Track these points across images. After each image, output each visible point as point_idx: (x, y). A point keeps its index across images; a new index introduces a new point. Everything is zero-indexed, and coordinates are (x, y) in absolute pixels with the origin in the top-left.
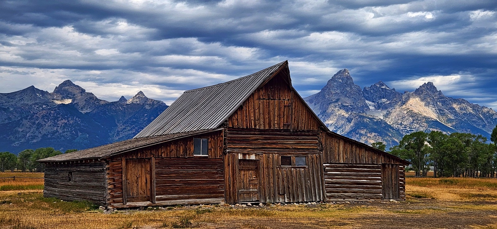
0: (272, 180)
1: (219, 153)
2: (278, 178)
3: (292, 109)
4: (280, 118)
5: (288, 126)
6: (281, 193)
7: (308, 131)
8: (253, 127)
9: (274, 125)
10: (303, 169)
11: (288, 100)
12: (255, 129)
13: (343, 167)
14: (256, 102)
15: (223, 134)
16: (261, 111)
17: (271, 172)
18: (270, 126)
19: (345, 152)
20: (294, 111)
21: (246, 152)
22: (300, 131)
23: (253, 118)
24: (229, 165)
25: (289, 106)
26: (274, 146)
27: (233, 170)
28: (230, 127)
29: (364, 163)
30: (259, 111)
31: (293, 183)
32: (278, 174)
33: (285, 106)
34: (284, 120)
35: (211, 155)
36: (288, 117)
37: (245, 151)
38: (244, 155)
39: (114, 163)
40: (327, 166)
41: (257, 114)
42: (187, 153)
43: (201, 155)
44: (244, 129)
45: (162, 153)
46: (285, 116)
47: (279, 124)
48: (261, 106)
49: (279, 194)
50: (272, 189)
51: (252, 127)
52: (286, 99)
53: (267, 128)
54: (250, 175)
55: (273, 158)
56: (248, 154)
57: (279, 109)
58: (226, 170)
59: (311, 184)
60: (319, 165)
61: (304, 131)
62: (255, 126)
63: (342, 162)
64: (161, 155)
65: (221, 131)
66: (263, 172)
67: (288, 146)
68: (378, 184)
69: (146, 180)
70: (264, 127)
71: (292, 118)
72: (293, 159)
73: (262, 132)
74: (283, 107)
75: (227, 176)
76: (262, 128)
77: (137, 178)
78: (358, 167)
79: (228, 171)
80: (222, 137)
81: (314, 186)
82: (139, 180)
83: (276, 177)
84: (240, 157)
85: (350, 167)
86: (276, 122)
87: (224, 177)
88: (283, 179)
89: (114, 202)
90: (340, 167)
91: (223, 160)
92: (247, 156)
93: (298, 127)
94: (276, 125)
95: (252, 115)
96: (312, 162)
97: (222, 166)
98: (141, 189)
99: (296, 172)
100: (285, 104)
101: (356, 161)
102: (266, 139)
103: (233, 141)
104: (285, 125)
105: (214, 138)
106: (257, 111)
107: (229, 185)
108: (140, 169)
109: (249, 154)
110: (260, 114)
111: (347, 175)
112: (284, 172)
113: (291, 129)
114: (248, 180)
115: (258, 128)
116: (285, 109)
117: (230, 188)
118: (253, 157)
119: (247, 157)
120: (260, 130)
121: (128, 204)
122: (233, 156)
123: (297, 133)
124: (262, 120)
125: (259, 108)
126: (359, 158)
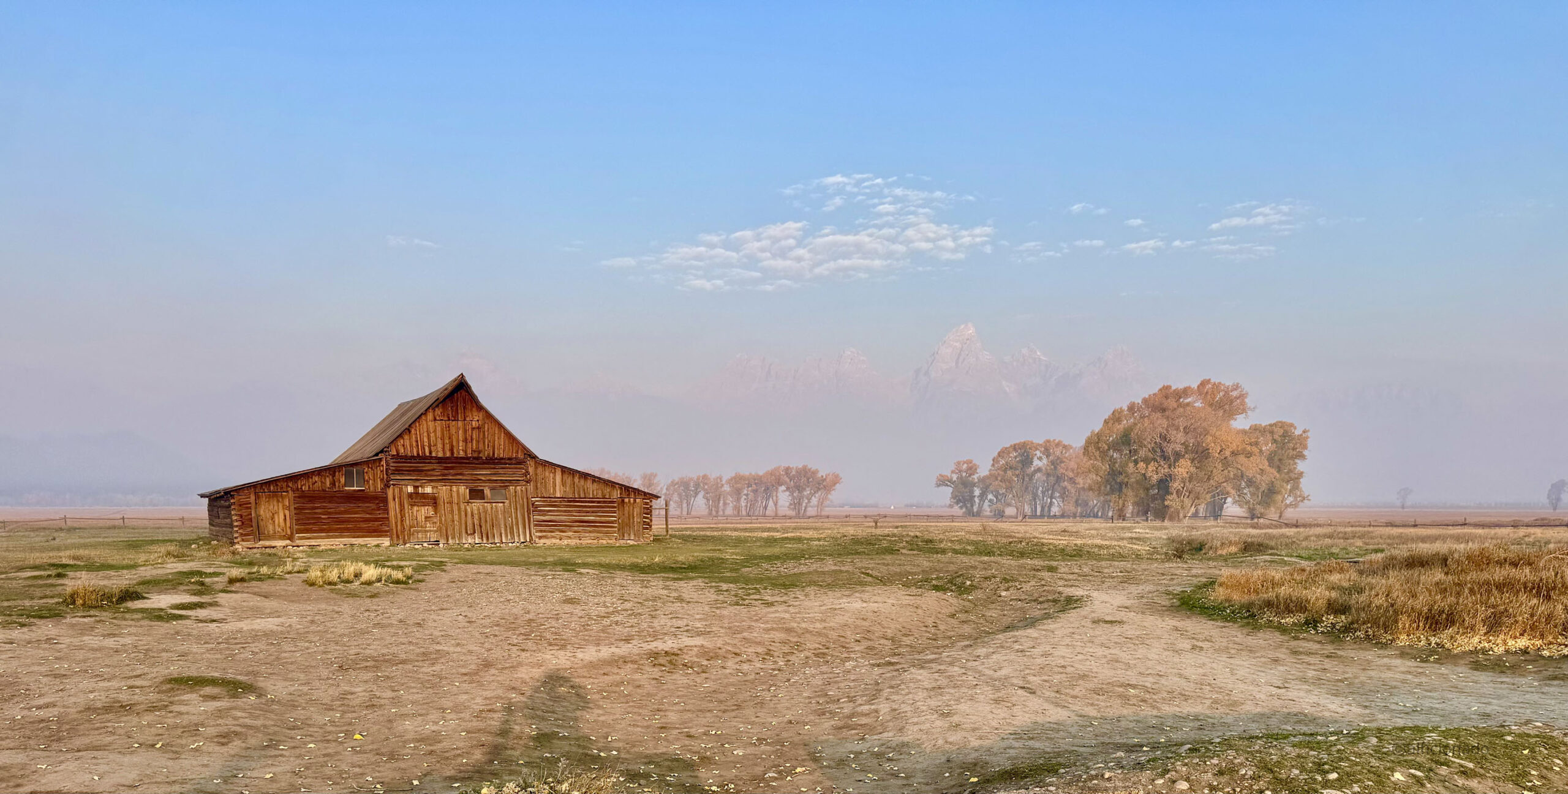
0: (456, 517)
1: (379, 486)
2: (466, 516)
3: (484, 432)
4: (466, 443)
5: (479, 452)
6: (469, 532)
7: (509, 459)
8: (427, 454)
9: (458, 452)
10: (502, 504)
11: (478, 421)
12: (431, 457)
13: (561, 502)
14: (431, 424)
15: (383, 463)
16: (439, 434)
17: (455, 507)
18: (452, 453)
19: (563, 484)
20: (486, 434)
21: (419, 485)
22: (496, 459)
23: (426, 444)
24: (394, 499)
25: (478, 428)
26: (460, 477)
27: (402, 505)
28: (394, 455)
29: (591, 496)
30: (436, 435)
31: (486, 521)
32: (466, 510)
33: (473, 429)
34: (472, 445)
35: (369, 488)
36: (478, 442)
37: (417, 484)
38: (416, 487)
39: (240, 497)
40: (537, 501)
41: (433, 439)
42: (335, 485)
43: (355, 488)
44: (414, 456)
45: (302, 486)
46: (474, 441)
47: (466, 451)
48: (439, 429)
49: (467, 532)
50: (457, 528)
51: (425, 454)
52: (475, 419)
53: (448, 454)
54: (425, 511)
55: (458, 491)
57: (465, 431)
58: (391, 504)
59: (512, 522)
60: (525, 500)
61: (502, 459)
62: (430, 453)
63: (559, 496)
64: (301, 488)
65: (380, 460)
66: (443, 508)
67: (480, 477)
68: (612, 522)
69: (285, 516)
70: (444, 453)
71: (484, 443)
72: (487, 492)
73: (440, 460)
74: (470, 430)
75: (392, 513)
76: (440, 455)
77: (273, 514)
78: (582, 502)
79: (393, 507)
80: (383, 466)
81: (517, 524)
82: (276, 516)
83: (463, 513)
84: (410, 489)
85: (570, 501)
86: (460, 448)
87: (388, 514)
88: (472, 515)
89: (243, 540)
90: (555, 502)
91: (386, 494)
92: (420, 488)
93: (494, 454)
94: (461, 452)
95: (426, 440)
96: (515, 496)
97: (385, 500)
98: (279, 526)
99: (492, 508)
100: (473, 426)
101: (579, 495)
102: (447, 468)
103: (398, 471)
104: (475, 451)
105: (372, 468)
106: (432, 435)
107: (396, 523)
108: (275, 503)
109: (422, 487)
110: (436, 438)
111: (565, 511)
112: (475, 508)
113: (484, 456)
114: (423, 517)
115: (434, 454)
116: (474, 432)
117: (397, 526)
118: (428, 490)
119: (420, 490)
120: (436, 458)
121: (261, 543)
122: (401, 490)
123: (493, 461)
124: (440, 446)
125: (435, 431)
126: (584, 490)
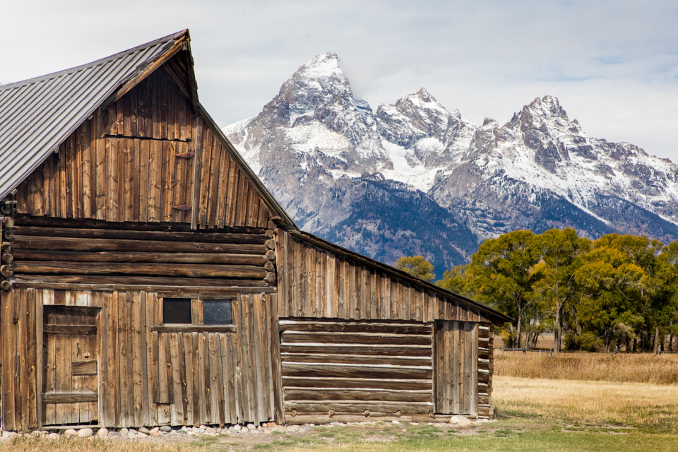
0: (137, 364)
2: (156, 360)
4: (163, 190)
5: (186, 213)
8: (87, 215)
9: (147, 212)
10: (225, 334)
11: (190, 141)
12: (93, 222)
13: (332, 328)
14: (98, 144)
16: (112, 171)
18: (136, 215)
19: (339, 288)
20: (203, 171)
21: (66, 285)
22: (216, 229)
23: (87, 190)
24: (16, 321)
25: (188, 157)
26: (145, 268)
27: (28, 336)
28: (21, 215)
29: (388, 318)
30: (105, 170)
31: (195, 374)
32: (156, 349)
33: (178, 158)
34: (174, 196)
36: (185, 188)
38: (59, 292)
40: (290, 327)
41: (99, 179)
44: (61, 219)
46: (178, 186)
47: (161, 210)
48: (112, 155)
50: (137, 388)
51: (83, 214)
52: (186, 137)
55: (143, 302)
56: (71, 290)
58: (8, 334)
59: (244, 375)
63: (330, 315)
66: (111, 341)
67: (184, 270)
68: (423, 375)
70: (119, 214)
71: (197, 191)
72: (197, 307)
73: (112, 230)
74: (172, 161)
75: (8, 351)
78: (372, 330)
79: (12, 338)
83: (150, 355)
84: (48, 298)
85: (351, 328)
86: (152, 202)
88: (169, 361)
90: (323, 328)
92: (68, 296)
93: (212, 219)
94: (152, 210)
95: (86, 182)
96: (251, 314)
99: (205, 342)
100: (177, 151)
101: (367, 313)
102: (122, 249)
103: (26, 253)
104: (177, 210)
106: (100, 169)
107: (15, 378)
109: (73, 291)
110: (107, 178)
111: (340, 350)
112: (173, 342)
113: (194, 221)
114: (68, 364)
115: (99, 216)
116: (179, 166)
117: (16, 387)
118: (84, 299)
119: (68, 300)
120: (105, 223)
122: (29, 298)
123: (208, 234)
124: (112, 195)
125: (105, 161)
126: (376, 304)
